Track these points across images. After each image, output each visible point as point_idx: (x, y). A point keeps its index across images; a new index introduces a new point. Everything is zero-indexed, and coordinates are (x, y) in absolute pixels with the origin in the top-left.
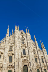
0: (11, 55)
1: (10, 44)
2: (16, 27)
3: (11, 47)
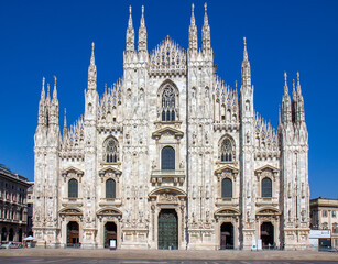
0: (111, 175)
1: (104, 136)
2: (130, 35)
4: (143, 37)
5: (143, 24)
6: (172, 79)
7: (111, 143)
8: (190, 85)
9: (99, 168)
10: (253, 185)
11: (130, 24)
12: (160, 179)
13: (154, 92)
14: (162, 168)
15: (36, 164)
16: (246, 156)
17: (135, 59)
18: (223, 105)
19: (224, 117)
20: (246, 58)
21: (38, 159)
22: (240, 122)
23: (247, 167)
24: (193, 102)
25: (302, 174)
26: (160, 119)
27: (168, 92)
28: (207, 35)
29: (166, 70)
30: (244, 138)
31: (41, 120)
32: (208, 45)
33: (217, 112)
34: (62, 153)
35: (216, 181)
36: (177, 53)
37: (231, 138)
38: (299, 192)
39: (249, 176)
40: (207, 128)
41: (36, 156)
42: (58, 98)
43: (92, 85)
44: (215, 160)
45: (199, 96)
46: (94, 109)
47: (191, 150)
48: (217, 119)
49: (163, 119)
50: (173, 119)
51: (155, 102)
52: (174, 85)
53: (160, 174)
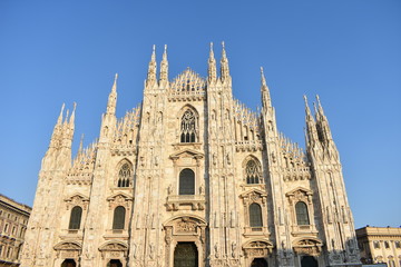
0: (121, 202)
1: (119, 158)
2: (153, 67)
3: (126, 167)
4: (165, 68)
5: (165, 58)
6: (192, 103)
7: (125, 167)
8: (210, 108)
9: (109, 194)
10: (284, 210)
11: (153, 57)
12: (177, 206)
13: (174, 116)
14: (180, 194)
15: (39, 190)
16: (274, 178)
17: (156, 85)
18: (246, 126)
19: (246, 138)
20: (264, 83)
21: (42, 184)
22: (264, 141)
23: (276, 190)
24: (212, 124)
25: (340, 196)
26: (179, 141)
27: (188, 116)
28: (225, 65)
29: (186, 96)
30: (270, 158)
31: (53, 143)
32: (226, 73)
33: (239, 134)
34: (70, 178)
35: (242, 206)
36: (196, 81)
37: (256, 159)
38: (340, 217)
39: (279, 200)
40: (228, 149)
41: (40, 181)
42: (75, 122)
43: (112, 110)
44: (240, 183)
45: (219, 118)
46: (110, 132)
47: (212, 172)
48: (239, 140)
49: (182, 141)
50: (193, 141)
51: (174, 125)
52: (194, 109)
53: (177, 199)
